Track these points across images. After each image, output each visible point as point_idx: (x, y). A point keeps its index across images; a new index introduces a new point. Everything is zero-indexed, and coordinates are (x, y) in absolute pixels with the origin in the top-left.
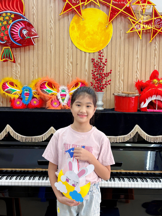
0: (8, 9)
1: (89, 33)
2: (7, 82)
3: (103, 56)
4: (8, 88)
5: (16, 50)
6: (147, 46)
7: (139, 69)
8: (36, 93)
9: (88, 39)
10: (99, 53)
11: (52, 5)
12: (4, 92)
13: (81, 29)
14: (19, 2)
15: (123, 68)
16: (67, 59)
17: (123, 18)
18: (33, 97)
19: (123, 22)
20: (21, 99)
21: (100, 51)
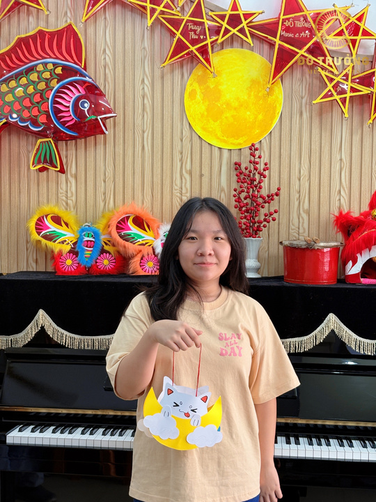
0: (49, 55)
1: (228, 104)
2: (46, 216)
4: (49, 228)
5: (66, 145)
6: (364, 133)
7: (345, 186)
8: (109, 241)
9: (226, 118)
10: (251, 149)
11: (146, 44)
12: (39, 238)
13: (212, 96)
14: (72, 40)
15: (307, 185)
16: (179, 164)
17: (306, 69)
18: (103, 251)
19: (306, 78)
20: (76, 254)
21: (253, 145)
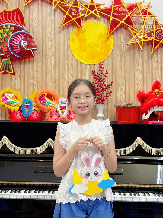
0: (8, 21)
1: (89, 45)
3: (104, 68)
4: (8, 99)
5: (16, 62)
6: (149, 58)
7: (141, 82)
8: (36, 105)
9: (88, 51)
10: (100, 65)
11: (52, 17)
13: (82, 41)
14: (19, 15)
15: (124, 80)
16: (67, 71)
17: (124, 30)
19: (123, 34)
20: (21, 111)
21: (101, 63)
